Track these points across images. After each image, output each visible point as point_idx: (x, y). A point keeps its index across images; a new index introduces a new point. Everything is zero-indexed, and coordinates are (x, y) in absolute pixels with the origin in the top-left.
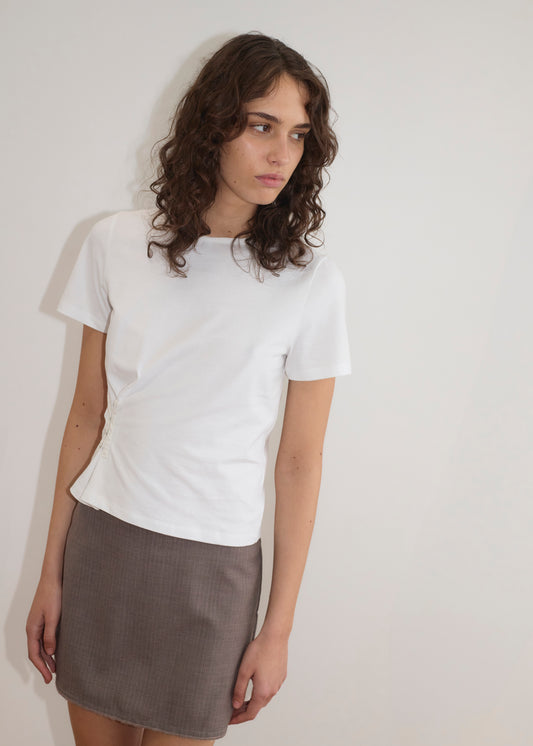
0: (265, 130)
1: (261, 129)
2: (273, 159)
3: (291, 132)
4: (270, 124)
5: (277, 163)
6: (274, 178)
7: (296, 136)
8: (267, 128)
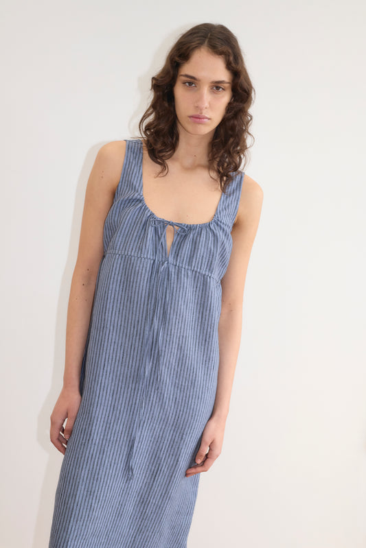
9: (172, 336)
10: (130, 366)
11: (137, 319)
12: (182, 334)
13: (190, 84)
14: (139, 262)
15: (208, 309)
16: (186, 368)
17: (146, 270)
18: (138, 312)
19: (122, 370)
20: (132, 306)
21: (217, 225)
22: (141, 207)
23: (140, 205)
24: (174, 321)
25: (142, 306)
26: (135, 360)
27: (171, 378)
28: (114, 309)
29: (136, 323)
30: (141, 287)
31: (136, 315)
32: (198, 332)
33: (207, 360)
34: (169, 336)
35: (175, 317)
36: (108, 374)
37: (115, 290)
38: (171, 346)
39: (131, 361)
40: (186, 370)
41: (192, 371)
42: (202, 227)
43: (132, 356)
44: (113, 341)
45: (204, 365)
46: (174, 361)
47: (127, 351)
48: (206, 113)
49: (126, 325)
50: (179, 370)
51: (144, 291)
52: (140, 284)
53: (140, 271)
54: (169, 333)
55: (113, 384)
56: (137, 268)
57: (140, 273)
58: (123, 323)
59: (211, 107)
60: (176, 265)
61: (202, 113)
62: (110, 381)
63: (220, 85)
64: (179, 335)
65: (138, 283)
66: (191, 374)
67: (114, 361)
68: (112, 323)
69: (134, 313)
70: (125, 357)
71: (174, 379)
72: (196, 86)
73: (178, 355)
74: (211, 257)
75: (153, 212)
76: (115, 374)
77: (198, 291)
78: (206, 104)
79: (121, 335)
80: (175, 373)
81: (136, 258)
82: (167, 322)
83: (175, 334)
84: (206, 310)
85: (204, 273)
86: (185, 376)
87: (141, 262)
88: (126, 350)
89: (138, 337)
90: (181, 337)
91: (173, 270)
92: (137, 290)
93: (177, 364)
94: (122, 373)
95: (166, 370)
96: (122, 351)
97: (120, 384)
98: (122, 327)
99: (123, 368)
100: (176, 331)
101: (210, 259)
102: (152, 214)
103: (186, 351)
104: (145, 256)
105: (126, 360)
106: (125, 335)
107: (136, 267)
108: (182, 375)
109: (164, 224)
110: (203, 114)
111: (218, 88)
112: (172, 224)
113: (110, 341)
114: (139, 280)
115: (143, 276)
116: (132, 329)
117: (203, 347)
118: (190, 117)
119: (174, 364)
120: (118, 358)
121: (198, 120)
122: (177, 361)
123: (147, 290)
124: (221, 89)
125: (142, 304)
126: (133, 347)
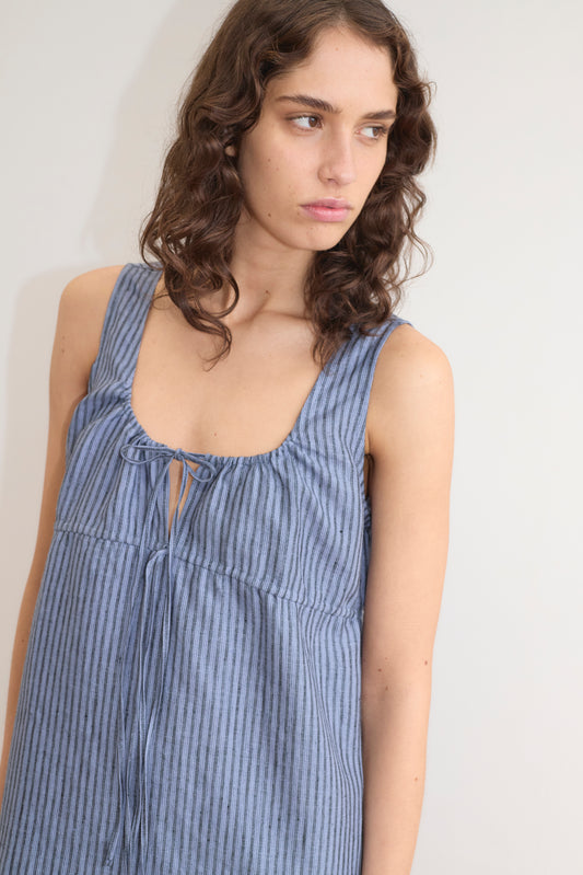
0: (312, 124)
1: (304, 123)
2: (327, 174)
3: (359, 127)
4: (320, 114)
5: (335, 182)
6: (331, 207)
7: (369, 133)
8: (316, 121)
9: (177, 746)
10: (79, 819)
11: (92, 696)
12: (204, 743)
14: (97, 549)
15: (276, 680)
16: (222, 834)
17: (115, 570)
18: (94, 679)
19: (62, 827)
20: (80, 662)
21: (296, 457)
22: (120, 416)
23: (119, 409)
24: (181, 706)
25: (104, 663)
26: (90, 803)
27: (185, 859)
28: (46, 667)
29: (91, 708)
30: (103, 613)
31: (90, 684)
32: (256, 740)
33: (284, 818)
34: (169, 747)
35: (183, 695)
36: (29, 832)
37: (50, 621)
38: (175, 773)
39: (81, 806)
40: (221, 841)
41: (239, 845)
42: (250, 464)
43: (82, 791)
44: (41, 750)
45: (274, 832)
46: (188, 814)
47: (72, 779)
49: (68, 711)
50: (204, 840)
51: (110, 625)
52: (99, 606)
53: (101, 572)
54: (169, 737)
55: (41, 861)
56: (94, 567)
57: (100, 578)
58: (62, 705)
60: (187, 561)
62: (34, 852)
64: (195, 744)
65: (95, 604)
66: (238, 853)
67: (42, 801)
68: (40, 704)
69: (86, 679)
70: (67, 792)
71: (193, 862)
73: (199, 801)
74: (275, 541)
75: (144, 427)
76: (45, 835)
77: (249, 631)
79: (58, 736)
80: (195, 844)
81: (93, 540)
82: (165, 707)
83: (186, 741)
84: (272, 683)
85: (257, 583)
86: (220, 855)
87: (102, 548)
88: (68, 776)
89: (95, 744)
90: (203, 751)
91: (181, 574)
92: (93, 621)
93: (196, 823)
94: (62, 833)
95: (169, 834)
96: (61, 778)
97: (57, 861)
98: (60, 715)
99: (63, 821)
100: (187, 734)
101: (274, 548)
102: (140, 433)
103: (217, 790)
104: (113, 536)
105: (70, 800)
106: (65, 735)
107: (90, 562)
108: (212, 853)
109: (165, 455)
112: (179, 456)
113: (34, 749)
114: (97, 597)
115: (107, 585)
116: (82, 722)
117: (269, 783)
119: (188, 822)
120: (51, 794)
122: (197, 815)
123: (118, 623)
125: (105, 657)
126: (84, 769)
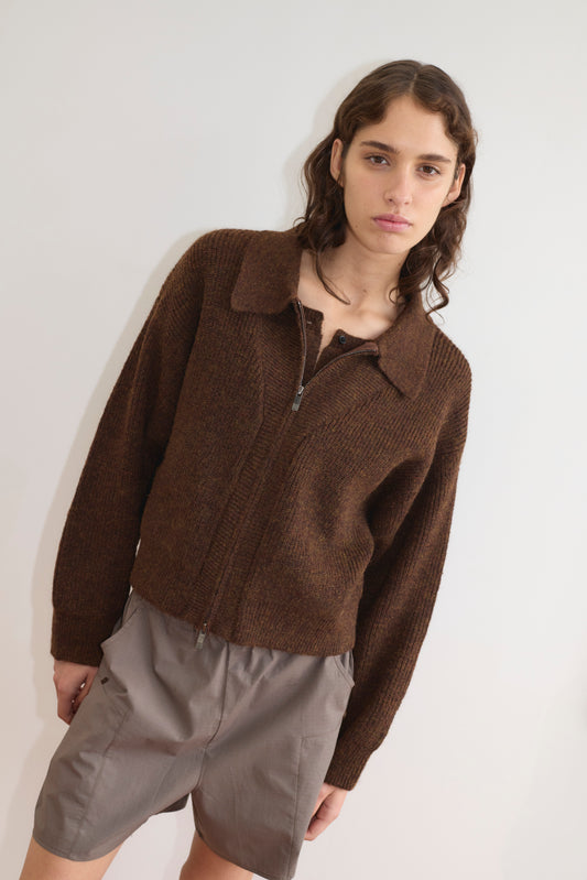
13: (378, 159)
48: (406, 213)
59: (415, 203)
61: (398, 212)
63: (432, 163)
72: (388, 164)
78: (408, 198)
110: (401, 215)
111: (427, 169)
118: (375, 219)
121: (390, 225)
124: (433, 172)
